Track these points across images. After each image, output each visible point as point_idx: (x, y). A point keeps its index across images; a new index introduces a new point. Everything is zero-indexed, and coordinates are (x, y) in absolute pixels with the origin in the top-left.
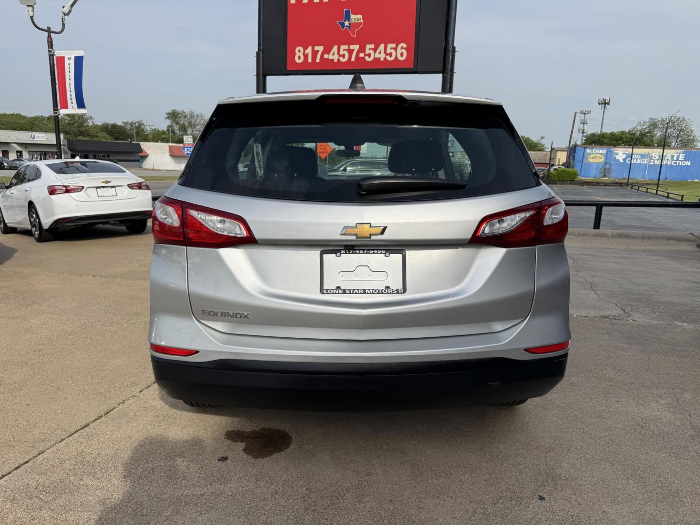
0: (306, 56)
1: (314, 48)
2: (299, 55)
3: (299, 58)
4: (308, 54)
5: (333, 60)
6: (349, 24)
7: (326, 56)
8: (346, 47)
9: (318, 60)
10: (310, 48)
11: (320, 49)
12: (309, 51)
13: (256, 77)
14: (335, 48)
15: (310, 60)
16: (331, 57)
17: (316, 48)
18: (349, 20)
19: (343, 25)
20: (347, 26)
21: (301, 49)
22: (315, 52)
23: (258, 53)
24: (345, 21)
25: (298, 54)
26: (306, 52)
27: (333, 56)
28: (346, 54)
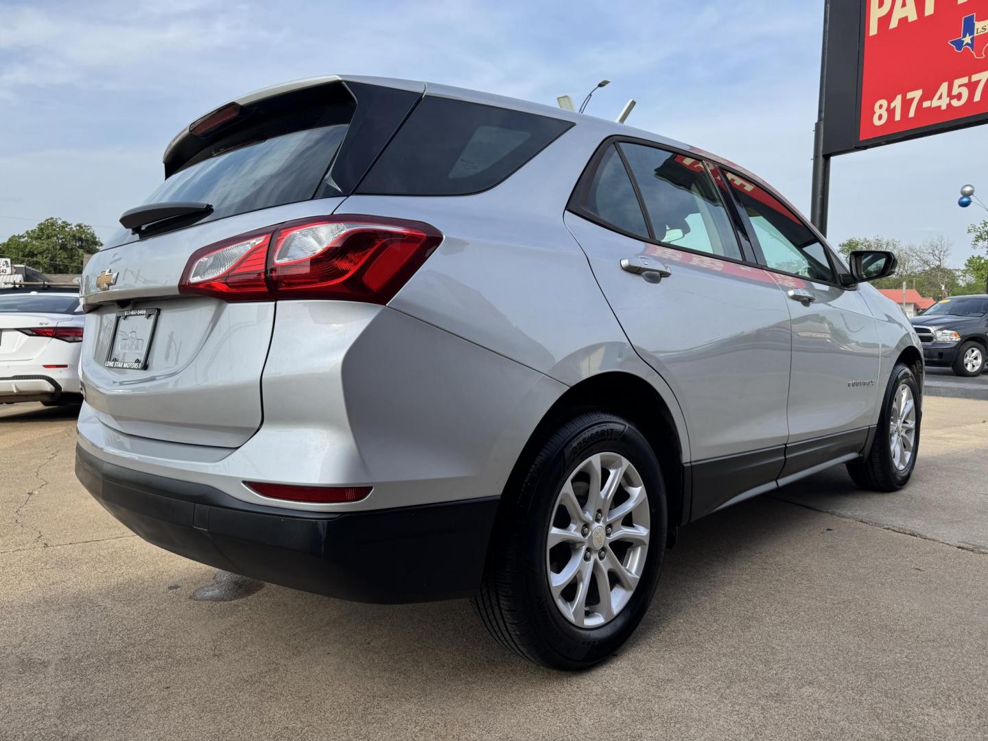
0: (891, 112)
1: (906, 96)
2: (880, 114)
3: (880, 117)
4: (894, 108)
5: (940, 107)
6: (972, 39)
7: (926, 104)
8: (965, 80)
9: (912, 114)
10: (899, 98)
11: (916, 95)
12: (897, 103)
13: (812, 161)
14: (944, 87)
15: (898, 117)
16: (935, 103)
17: (910, 95)
18: (971, 33)
19: (959, 44)
20: (967, 44)
21: (884, 102)
22: (906, 104)
23: (817, 125)
24: (965, 36)
25: (878, 111)
26: (892, 105)
27: (940, 101)
28: (965, 92)
